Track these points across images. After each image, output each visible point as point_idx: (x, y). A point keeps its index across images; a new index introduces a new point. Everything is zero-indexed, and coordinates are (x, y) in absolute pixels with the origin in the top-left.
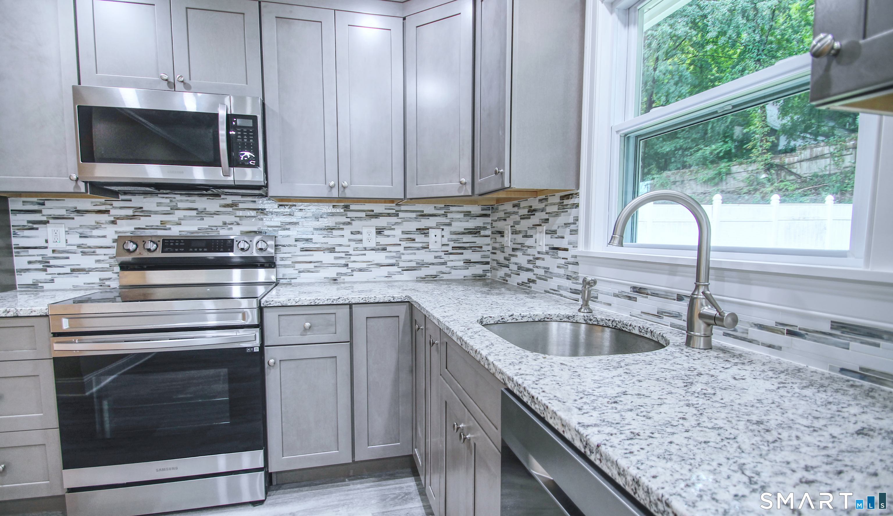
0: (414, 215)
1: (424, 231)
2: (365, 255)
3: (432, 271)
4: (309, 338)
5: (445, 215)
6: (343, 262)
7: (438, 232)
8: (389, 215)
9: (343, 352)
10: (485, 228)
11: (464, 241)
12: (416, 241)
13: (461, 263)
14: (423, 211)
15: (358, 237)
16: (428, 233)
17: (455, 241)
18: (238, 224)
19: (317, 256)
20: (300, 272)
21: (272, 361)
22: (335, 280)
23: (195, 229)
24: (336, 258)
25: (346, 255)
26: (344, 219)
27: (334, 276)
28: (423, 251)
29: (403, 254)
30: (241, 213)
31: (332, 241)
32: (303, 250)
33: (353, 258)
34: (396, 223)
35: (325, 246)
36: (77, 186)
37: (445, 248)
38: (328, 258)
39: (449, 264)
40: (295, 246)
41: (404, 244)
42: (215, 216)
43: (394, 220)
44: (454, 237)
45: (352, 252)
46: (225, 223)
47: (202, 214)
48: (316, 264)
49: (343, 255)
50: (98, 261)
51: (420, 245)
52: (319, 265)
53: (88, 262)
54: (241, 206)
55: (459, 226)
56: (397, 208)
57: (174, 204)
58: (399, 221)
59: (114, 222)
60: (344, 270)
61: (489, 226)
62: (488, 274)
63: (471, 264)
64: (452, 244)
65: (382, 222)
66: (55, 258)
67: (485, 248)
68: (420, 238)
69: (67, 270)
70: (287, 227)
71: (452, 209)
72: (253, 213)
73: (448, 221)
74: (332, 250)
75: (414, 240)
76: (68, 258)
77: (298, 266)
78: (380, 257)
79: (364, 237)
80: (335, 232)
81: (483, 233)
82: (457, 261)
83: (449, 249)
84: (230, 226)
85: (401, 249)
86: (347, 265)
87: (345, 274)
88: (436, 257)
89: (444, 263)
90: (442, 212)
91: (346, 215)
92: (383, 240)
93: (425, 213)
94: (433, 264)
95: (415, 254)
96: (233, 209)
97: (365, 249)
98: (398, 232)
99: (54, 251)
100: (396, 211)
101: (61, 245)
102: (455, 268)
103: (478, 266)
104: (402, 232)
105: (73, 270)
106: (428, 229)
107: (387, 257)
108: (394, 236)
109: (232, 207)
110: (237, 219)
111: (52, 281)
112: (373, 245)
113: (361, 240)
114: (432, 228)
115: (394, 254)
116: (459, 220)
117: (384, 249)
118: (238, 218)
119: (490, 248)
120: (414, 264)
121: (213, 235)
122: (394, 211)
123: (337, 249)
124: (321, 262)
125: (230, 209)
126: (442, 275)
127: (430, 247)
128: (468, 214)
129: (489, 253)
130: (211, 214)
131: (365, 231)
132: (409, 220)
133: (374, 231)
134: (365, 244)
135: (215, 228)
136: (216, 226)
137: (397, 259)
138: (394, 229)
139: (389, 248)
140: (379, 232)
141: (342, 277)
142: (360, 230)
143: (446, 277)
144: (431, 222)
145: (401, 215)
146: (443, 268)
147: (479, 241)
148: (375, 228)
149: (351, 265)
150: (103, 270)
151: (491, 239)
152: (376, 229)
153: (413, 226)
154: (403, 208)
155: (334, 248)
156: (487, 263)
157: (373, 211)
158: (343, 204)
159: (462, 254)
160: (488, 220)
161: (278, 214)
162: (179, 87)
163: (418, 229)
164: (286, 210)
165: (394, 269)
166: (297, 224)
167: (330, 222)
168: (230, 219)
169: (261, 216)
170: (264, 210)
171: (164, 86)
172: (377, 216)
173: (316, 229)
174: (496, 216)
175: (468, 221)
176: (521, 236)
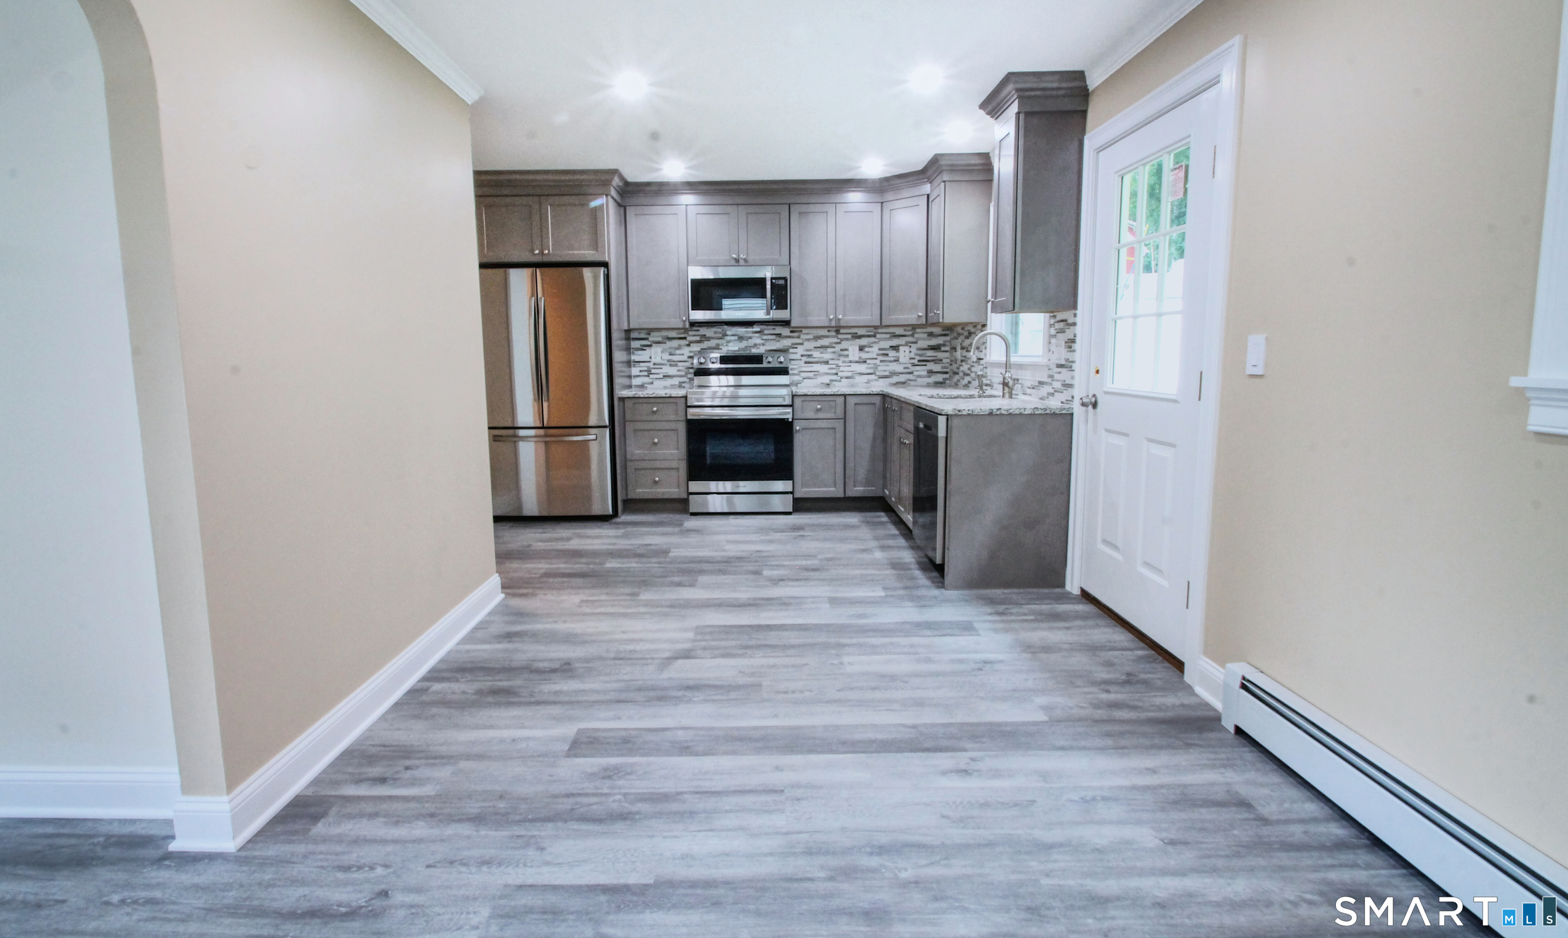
0: (888, 336)
1: (895, 348)
2: (850, 366)
3: (902, 378)
4: (820, 415)
5: (912, 335)
6: (834, 371)
7: (907, 349)
8: (869, 336)
9: (839, 425)
10: (944, 345)
11: (928, 355)
12: (890, 355)
13: (925, 373)
14: (895, 333)
15: (846, 353)
16: (899, 350)
17: (920, 355)
18: (765, 345)
19: (816, 367)
20: (804, 379)
21: (798, 428)
22: (829, 385)
23: (736, 348)
24: (829, 369)
25: (837, 366)
26: (836, 340)
27: (828, 382)
28: (895, 363)
29: (879, 366)
30: (765, 337)
31: (827, 356)
32: (806, 363)
33: (841, 369)
34: (874, 343)
35: (821, 360)
36: (685, 325)
37: (913, 361)
38: (823, 368)
39: (916, 373)
40: (801, 360)
41: (880, 358)
42: (749, 340)
43: (872, 339)
44: (920, 352)
45: (841, 364)
46: (757, 344)
47: (741, 338)
48: (815, 373)
49: (834, 366)
50: (679, 371)
51: (893, 359)
52: (817, 374)
53: (672, 371)
54: (766, 332)
55: (924, 344)
56: (875, 331)
57: (724, 332)
58: (877, 340)
59: (688, 345)
60: (835, 377)
61: (948, 344)
62: (947, 381)
63: (933, 374)
64: (918, 358)
65: (864, 342)
66: (655, 368)
67: (944, 361)
68: (892, 353)
69: (661, 376)
70: (796, 346)
71: (918, 330)
72: (774, 337)
73: (914, 340)
74: (827, 363)
75: (888, 355)
76: (661, 368)
77: (802, 374)
78: (862, 368)
79: (850, 353)
80: (829, 350)
81: (943, 349)
82: (922, 371)
83: (915, 362)
84: (758, 347)
85: (877, 362)
86: (837, 374)
87: (836, 381)
88: (905, 368)
89: (910, 373)
90: (910, 333)
91: (837, 337)
92: (864, 355)
93: (897, 334)
94: (902, 373)
95: (888, 365)
96: (761, 335)
97: (851, 362)
98: (875, 350)
99: (654, 364)
100: (875, 333)
101: (658, 360)
102: (919, 376)
103: (939, 375)
104: (879, 349)
105: (664, 376)
106: (899, 346)
107: (867, 368)
108: (872, 352)
109: (759, 333)
110: (763, 341)
111: (652, 383)
112: (857, 359)
113: (848, 355)
114: (901, 345)
115: (872, 366)
116: (924, 339)
117: (865, 362)
119: (948, 361)
120: (887, 373)
121: (747, 353)
122: (872, 333)
123: (831, 362)
124: (819, 371)
125: (758, 335)
126: (909, 382)
127: (900, 360)
128: (931, 335)
129: (948, 365)
130: (747, 339)
131: (850, 349)
132: (885, 339)
133: (857, 348)
134: (851, 358)
136: (748, 346)
137: (875, 369)
138: (872, 347)
139: (868, 361)
140: (861, 349)
141: (834, 383)
142: (847, 348)
143: (912, 383)
144: (901, 341)
145: (878, 336)
146: (910, 377)
147: (940, 355)
148: (858, 346)
149: (840, 374)
150: (681, 376)
151: (949, 353)
152: (860, 347)
153: (887, 344)
154: (880, 331)
155: (828, 362)
156: (946, 373)
157: (857, 333)
158: (835, 329)
159: (926, 365)
160: (948, 338)
161: (789, 337)
162: (742, 262)
163: (891, 347)
164: (796, 334)
165: (873, 377)
166: (802, 344)
167: (825, 342)
168: (758, 341)
169: (778, 339)
170: (781, 334)
171: (733, 262)
172: (860, 337)
173: (815, 347)
174: (953, 336)
175: (931, 340)
176: (965, 351)
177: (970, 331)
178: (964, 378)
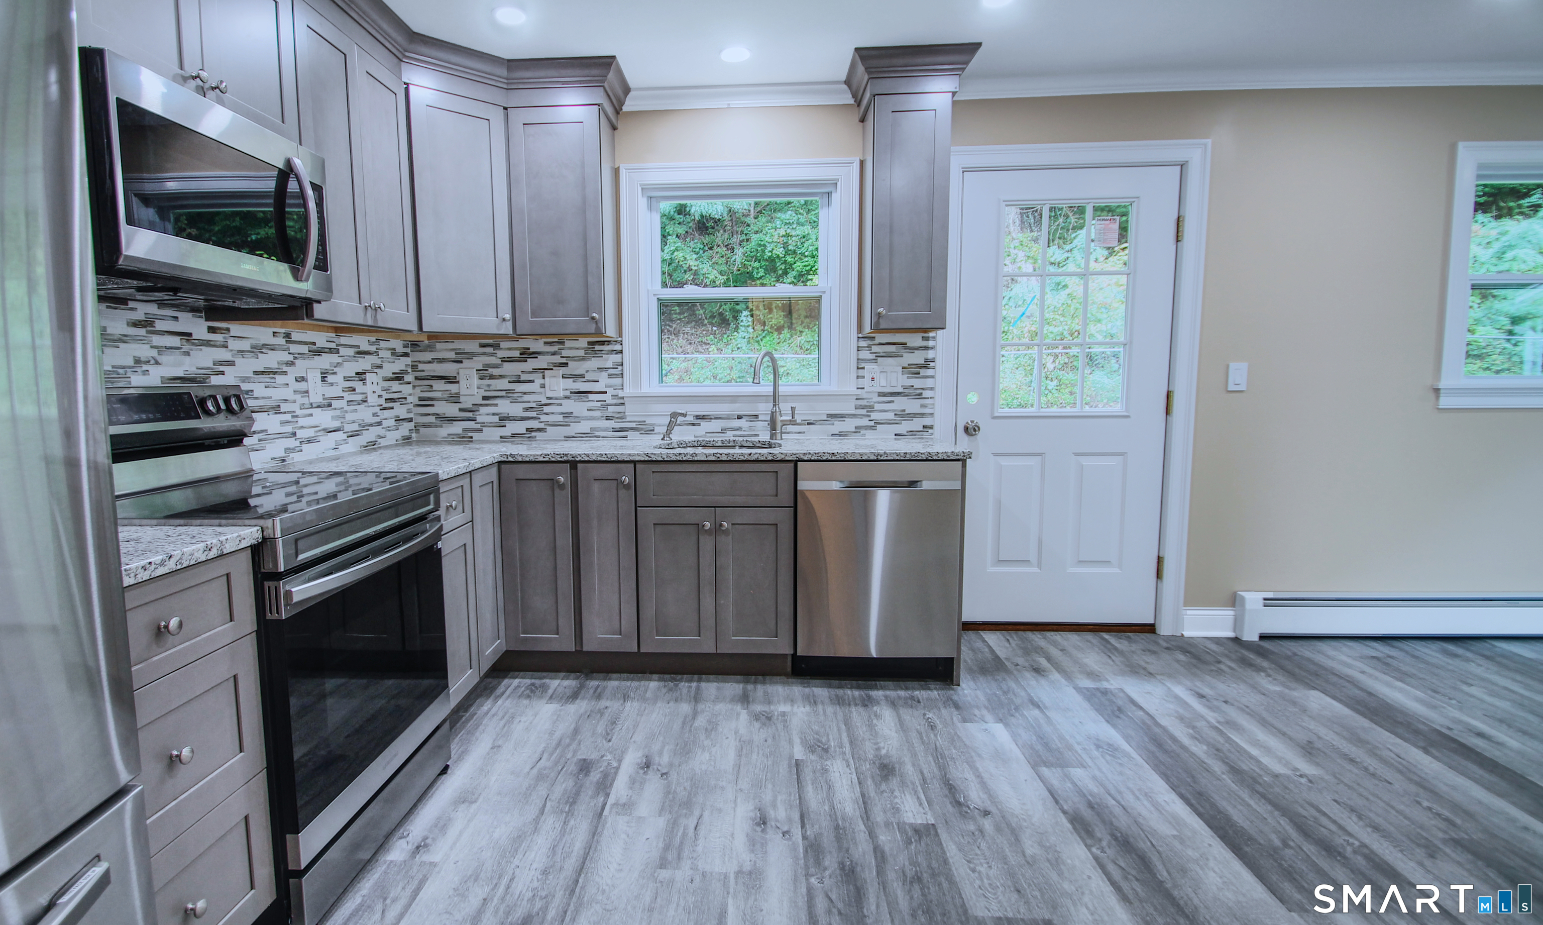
0: (352, 352)
1: (361, 376)
2: (311, 415)
3: (373, 434)
5: (377, 353)
6: (289, 429)
7: (373, 378)
8: (329, 351)
10: (407, 372)
11: (394, 390)
12: (357, 391)
13: (393, 422)
14: (359, 347)
15: (302, 386)
16: (365, 380)
17: (386, 390)
18: (157, 363)
22: (284, 461)
24: (283, 423)
25: (293, 417)
26: (287, 357)
27: (282, 454)
28: (363, 406)
29: (346, 412)
30: (157, 340)
31: (277, 394)
33: (302, 422)
34: (338, 365)
35: (268, 403)
37: (380, 401)
38: (272, 423)
39: (385, 424)
41: (344, 396)
42: (122, 345)
43: (335, 358)
44: (386, 384)
45: (299, 412)
46: (138, 361)
48: (260, 436)
49: (288, 417)
51: (359, 397)
52: (264, 437)
54: (160, 325)
55: (389, 369)
56: (337, 340)
58: (339, 360)
60: (292, 443)
61: (410, 370)
62: (412, 435)
63: (400, 423)
64: (384, 395)
65: (325, 361)
67: (408, 399)
68: (358, 385)
70: (221, 368)
71: (382, 344)
73: (380, 362)
74: (276, 409)
75: (354, 390)
78: (327, 418)
79: (309, 385)
80: (280, 379)
81: (404, 378)
82: (390, 418)
83: (383, 402)
84: (145, 367)
85: (345, 404)
86: (294, 434)
87: (294, 450)
88: (374, 415)
89: (379, 424)
90: (375, 348)
91: (288, 348)
92: (330, 391)
93: (361, 349)
94: (371, 425)
95: (356, 411)
96: (148, 332)
97: (312, 406)
98: (340, 378)
100: (337, 345)
102: (388, 429)
103: (406, 424)
104: (344, 377)
106: (365, 373)
107: (332, 418)
108: (335, 384)
109: (145, 327)
110: (154, 353)
112: (321, 399)
113: (307, 392)
114: (367, 371)
115: (340, 413)
116: (389, 360)
117: (330, 405)
118: (156, 351)
119: (411, 399)
120: (358, 427)
122: (333, 345)
123: (283, 407)
124: (266, 431)
125: (142, 332)
126: (380, 440)
127: (369, 400)
128: (392, 352)
129: (413, 406)
130: (115, 341)
131: (310, 377)
132: (347, 359)
133: (318, 376)
134: (312, 397)
135: (121, 371)
136: (124, 367)
137: (342, 420)
138: (337, 373)
139: (332, 404)
140: (324, 377)
141: (292, 455)
142: (304, 375)
143: (384, 442)
144: (367, 363)
145: (343, 351)
146: (380, 430)
147: (403, 390)
148: (319, 371)
149: (301, 434)
151: (414, 387)
152: (322, 373)
153: (351, 368)
154: (344, 340)
155: (277, 406)
156: (410, 420)
157: (315, 344)
158: (283, 330)
159: (392, 408)
160: (408, 361)
161: (208, 343)
163: (357, 374)
164: (218, 337)
165: (340, 436)
166: (231, 363)
167: (270, 360)
168: (144, 351)
169: (186, 348)
170: (190, 335)
172: (318, 352)
173: (256, 373)
174: (428, 356)
175: (394, 362)
176: (506, 381)
177: (531, 350)
178: (507, 425)
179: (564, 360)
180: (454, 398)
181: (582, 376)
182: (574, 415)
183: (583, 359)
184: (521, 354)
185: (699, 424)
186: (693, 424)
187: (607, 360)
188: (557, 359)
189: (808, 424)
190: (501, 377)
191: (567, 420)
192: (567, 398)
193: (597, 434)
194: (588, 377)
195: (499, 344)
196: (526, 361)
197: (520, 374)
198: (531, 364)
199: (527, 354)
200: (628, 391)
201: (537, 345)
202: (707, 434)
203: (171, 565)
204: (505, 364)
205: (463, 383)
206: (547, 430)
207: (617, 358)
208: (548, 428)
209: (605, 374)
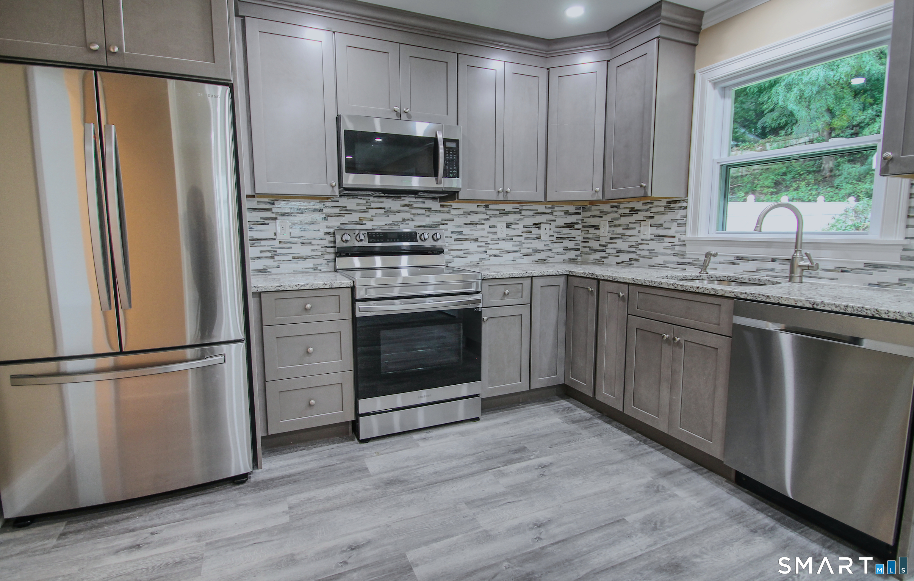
0: (531, 213)
1: (537, 225)
2: (498, 244)
3: (543, 255)
4: (507, 301)
5: (552, 213)
6: (483, 249)
7: (547, 226)
8: (515, 213)
9: (525, 310)
10: (577, 223)
11: (564, 233)
12: (533, 233)
13: (561, 250)
14: (537, 210)
15: (494, 230)
16: (540, 227)
17: (558, 233)
18: (413, 220)
19: (466, 245)
20: (454, 258)
21: (485, 318)
22: (478, 263)
23: (383, 224)
24: (479, 247)
25: (486, 244)
26: (484, 216)
27: (477, 260)
28: (537, 241)
29: (524, 243)
30: (413, 211)
31: (476, 233)
32: (456, 240)
33: (491, 246)
34: (520, 220)
35: (472, 237)
37: (552, 238)
38: (472, 246)
39: (554, 250)
40: (451, 237)
41: (525, 235)
42: (397, 214)
43: (518, 216)
44: (558, 230)
45: (489, 242)
46: (404, 219)
47: (388, 212)
48: (465, 251)
49: (483, 244)
50: (313, 250)
51: (535, 236)
52: (467, 252)
53: (305, 251)
54: (415, 205)
55: (561, 222)
56: (521, 208)
57: (368, 204)
58: (522, 217)
59: (325, 219)
60: (484, 256)
61: (580, 222)
62: (578, 258)
63: (568, 251)
64: (556, 235)
65: (511, 218)
66: (281, 248)
67: (577, 238)
68: (535, 231)
69: (290, 257)
70: (446, 222)
71: (556, 208)
72: (423, 211)
73: (553, 218)
74: (476, 240)
75: (531, 232)
76: (291, 248)
77: (453, 253)
78: (508, 246)
79: (499, 230)
80: (479, 226)
81: (576, 226)
82: (558, 248)
83: (554, 239)
84: (407, 222)
85: (522, 239)
86: (486, 252)
87: (484, 259)
88: (545, 245)
89: (550, 250)
90: (550, 211)
91: (486, 213)
92: (511, 233)
93: (539, 211)
94: (543, 251)
95: (531, 243)
96: (409, 208)
97: (499, 239)
98: (520, 226)
99: (280, 242)
100: (520, 210)
101: (286, 238)
102: (557, 253)
103: (573, 252)
104: (524, 226)
105: (294, 258)
106: (541, 224)
107: (513, 245)
108: (518, 229)
109: (408, 206)
110: (412, 216)
111: (278, 267)
112: (504, 236)
113: (496, 233)
114: (543, 223)
115: (518, 243)
116: (561, 217)
117: (512, 239)
118: (413, 215)
119: (581, 238)
120: (530, 251)
121: (396, 229)
122: (518, 210)
123: (480, 239)
124: (469, 249)
125: (407, 208)
126: (549, 259)
127: (542, 237)
128: (567, 213)
129: (579, 242)
130: (395, 212)
131: (499, 225)
132: (528, 217)
133: (505, 225)
134: (499, 235)
135: (396, 223)
136: (397, 222)
137: (520, 247)
138: (518, 224)
139: (514, 239)
140: (508, 226)
141: (483, 261)
142: (495, 225)
143: (551, 260)
144: (542, 219)
145: (523, 213)
146: (549, 254)
147: (574, 233)
148: (505, 223)
149: (489, 252)
150: (316, 257)
151: (582, 231)
152: (507, 224)
153: (530, 221)
154: (525, 207)
155: (478, 239)
156: (578, 250)
157: (504, 210)
158: (484, 204)
159: (562, 242)
160: (580, 217)
161: (440, 212)
162: (404, 116)
163: (534, 224)
164: (446, 209)
165: (518, 255)
166: (452, 220)
167: (475, 218)
168: (407, 216)
169: (428, 213)
170: (430, 208)
171: (394, 116)
172: (507, 214)
173: (465, 224)
174: (588, 214)
175: (566, 218)
176: (621, 228)
177: (635, 209)
178: (620, 255)
179: (652, 215)
180: (597, 238)
181: (661, 225)
182: (655, 251)
183: (663, 213)
184: (630, 211)
185: (738, 264)
186: (734, 264)
187: (677, 214)
188: (648, 214)
189: (843, 271)
190: (619, 225)
191: (651, 254)
192: (652, 240)
193: (667, 265)
194: (665, 226)
195: (620, 205)
196: (632, 216)
197: (628, 224)
198: (635, 217)
199: (633, 211)
200: (689, 235)
201: (638, 205)
202: (744, 272)
203: (308, 287)
204: (622, 218)
205: (602, 230)
206: (640, 260)
207: (682, 212)
208: (641, 259)
209: (675, 224)
